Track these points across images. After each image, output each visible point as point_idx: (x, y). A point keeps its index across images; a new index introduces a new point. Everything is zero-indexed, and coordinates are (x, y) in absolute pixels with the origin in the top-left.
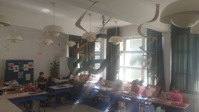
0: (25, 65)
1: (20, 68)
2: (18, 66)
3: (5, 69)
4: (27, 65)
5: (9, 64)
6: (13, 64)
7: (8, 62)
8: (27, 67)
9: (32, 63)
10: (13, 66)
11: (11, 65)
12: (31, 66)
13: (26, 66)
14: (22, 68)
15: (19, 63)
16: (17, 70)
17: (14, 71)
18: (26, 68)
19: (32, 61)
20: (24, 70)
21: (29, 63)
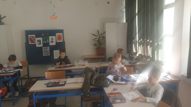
0: (50, 37)
1: (44, 42)
2: (41, 39)
3: (26, 43)
4: (54, 37)
5: (29, 36)
6: (34, 36)
7: (28, 33)
8: (54, 41)
9: (62, 34)
10: (34, 39)
11: (32, 37)
12: (59, 38)
13: (52, 39)
14: (47, 41)
15: (43, 35)
16: (40, 44)
17: (37, 46)
18: (52, 42)
19: (61, 31)
20: (51, 44)
21: (57, 34)
